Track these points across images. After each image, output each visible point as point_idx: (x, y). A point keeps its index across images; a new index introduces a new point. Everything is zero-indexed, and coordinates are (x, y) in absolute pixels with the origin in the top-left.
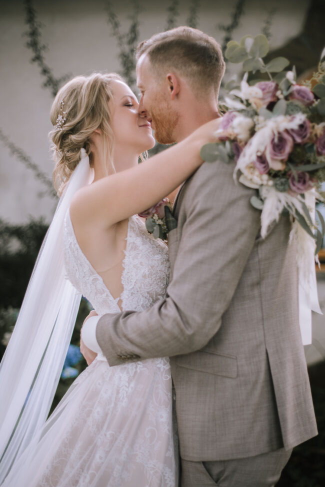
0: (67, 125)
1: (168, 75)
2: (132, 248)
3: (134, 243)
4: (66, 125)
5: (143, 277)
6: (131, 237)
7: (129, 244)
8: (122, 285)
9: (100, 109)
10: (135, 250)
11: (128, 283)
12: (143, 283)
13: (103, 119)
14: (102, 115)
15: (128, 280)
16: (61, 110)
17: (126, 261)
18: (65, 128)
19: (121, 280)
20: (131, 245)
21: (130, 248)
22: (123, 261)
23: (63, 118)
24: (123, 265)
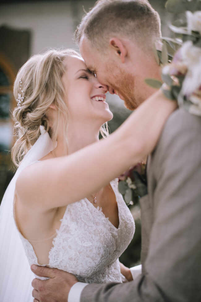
0: (26, 102)
1: (111, 40)
2: (65, 230)
3: (67, 226)
4: (24, 103)
5: (69, 259)
6: (66, 219)
7: (64, 225)
8: (49, 259)
9: (54, 85)
10: (67, 233)
11: (54, 259)
12: (69, 264)
13: (56, 95)
14: (55, 90)
15: (55, 256)
16: (20, 88)
17: (56, 239)
18: (24, 106)
19: (48, 254)
20: (64, 227)
21: (63, 229)
22: (54, 239)
23: (22, 96)
24: (53, 242)
